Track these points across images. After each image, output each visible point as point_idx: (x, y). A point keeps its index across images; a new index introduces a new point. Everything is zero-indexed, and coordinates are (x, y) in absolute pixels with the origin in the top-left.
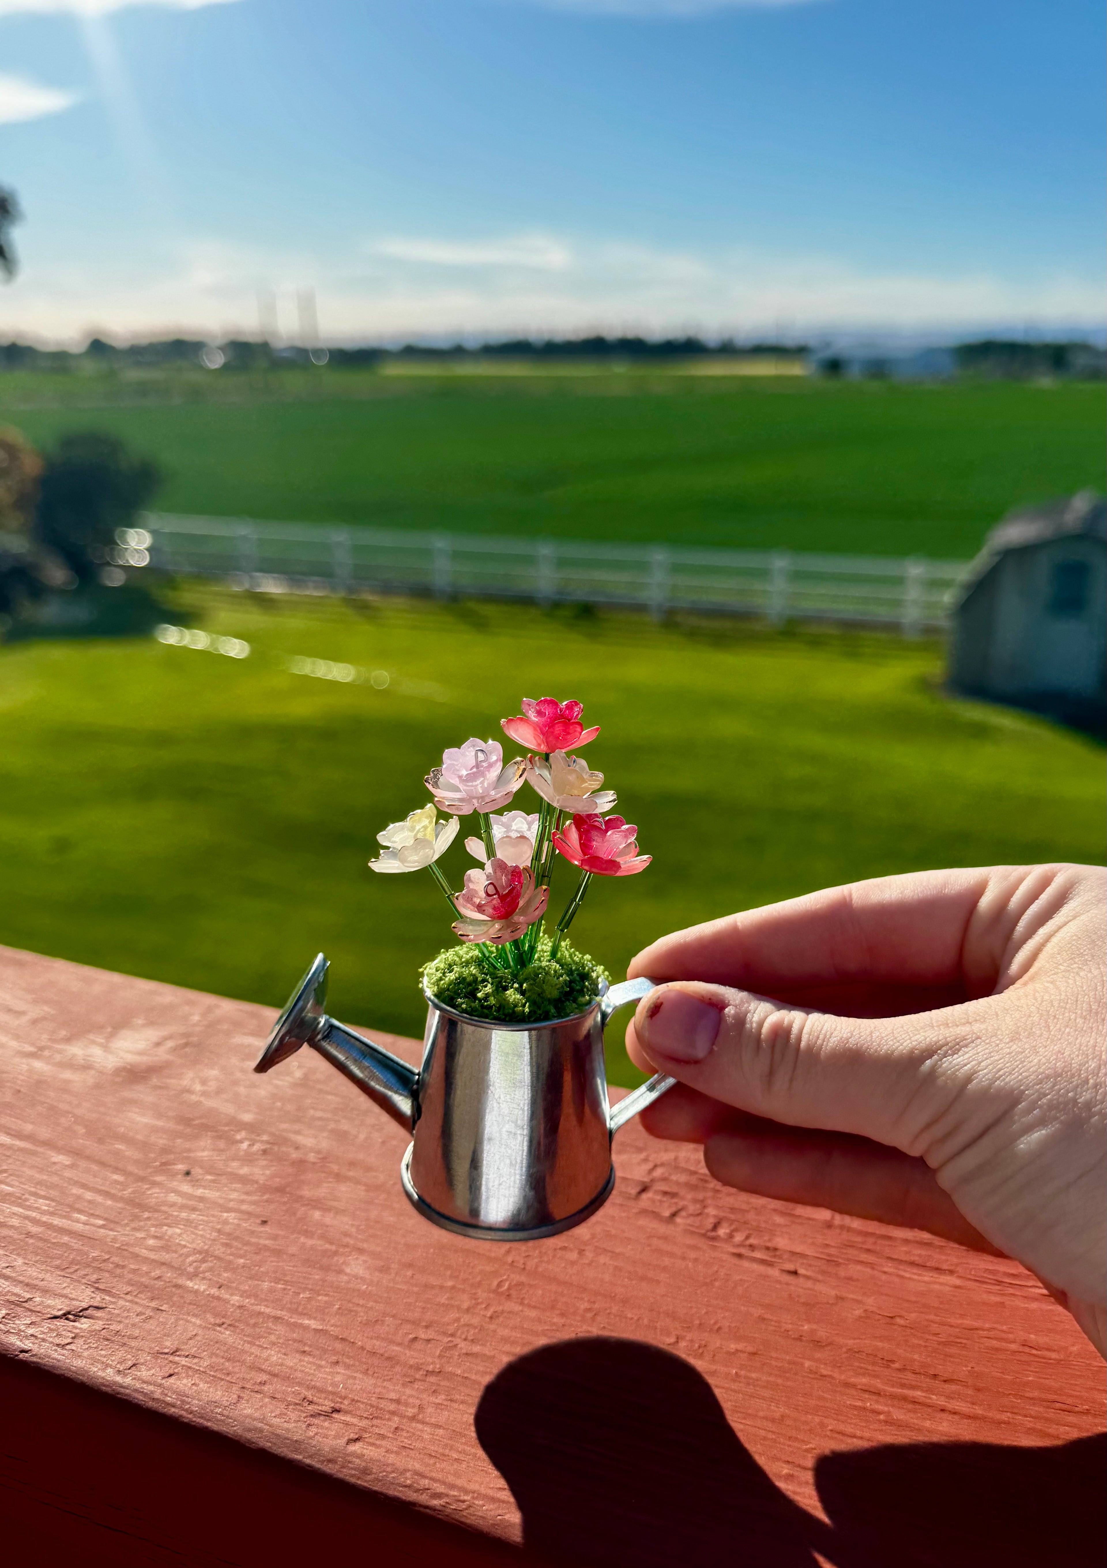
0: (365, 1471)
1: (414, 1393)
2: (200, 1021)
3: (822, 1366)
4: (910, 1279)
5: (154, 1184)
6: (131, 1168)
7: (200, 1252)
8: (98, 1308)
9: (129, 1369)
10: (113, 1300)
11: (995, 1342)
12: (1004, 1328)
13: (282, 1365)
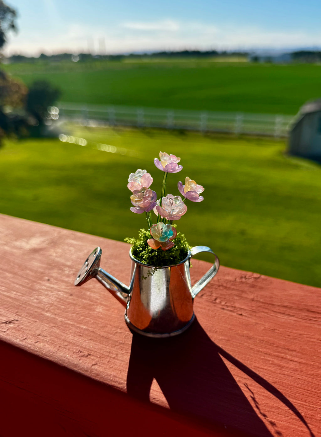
0: (98, 375)
1: (115, 350)
2: (57, 235)
3: (250, 345)
4: (280, 318)
5: (38, 283)
6: (31, 278)
7: (50, 304)
8: (17, 320)
9: (24, 340)
10: (21, 318)
11: (308, 339)
12: (311, 334)
13: (73, 340)
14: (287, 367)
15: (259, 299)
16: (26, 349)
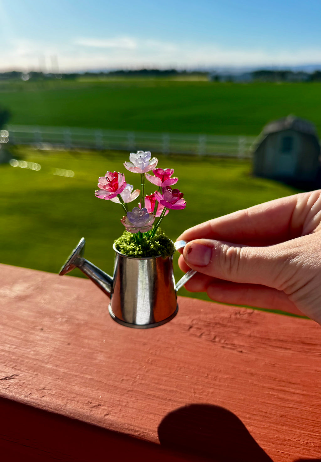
0: (111, 425)
1: (124, 398)
2: (41, 280)
3: (254, 381)
4: (277, 352)
5: (31, 334)
6: (23, 329)
7: (49, 355)
8: (17, 375)
9: (29, 395)
10: (21, 372)
11: (307, 370)
12: (309, 366)
13: (80, 391)
14: (291, 400)
15: (255, 334)
16: (33, 405)
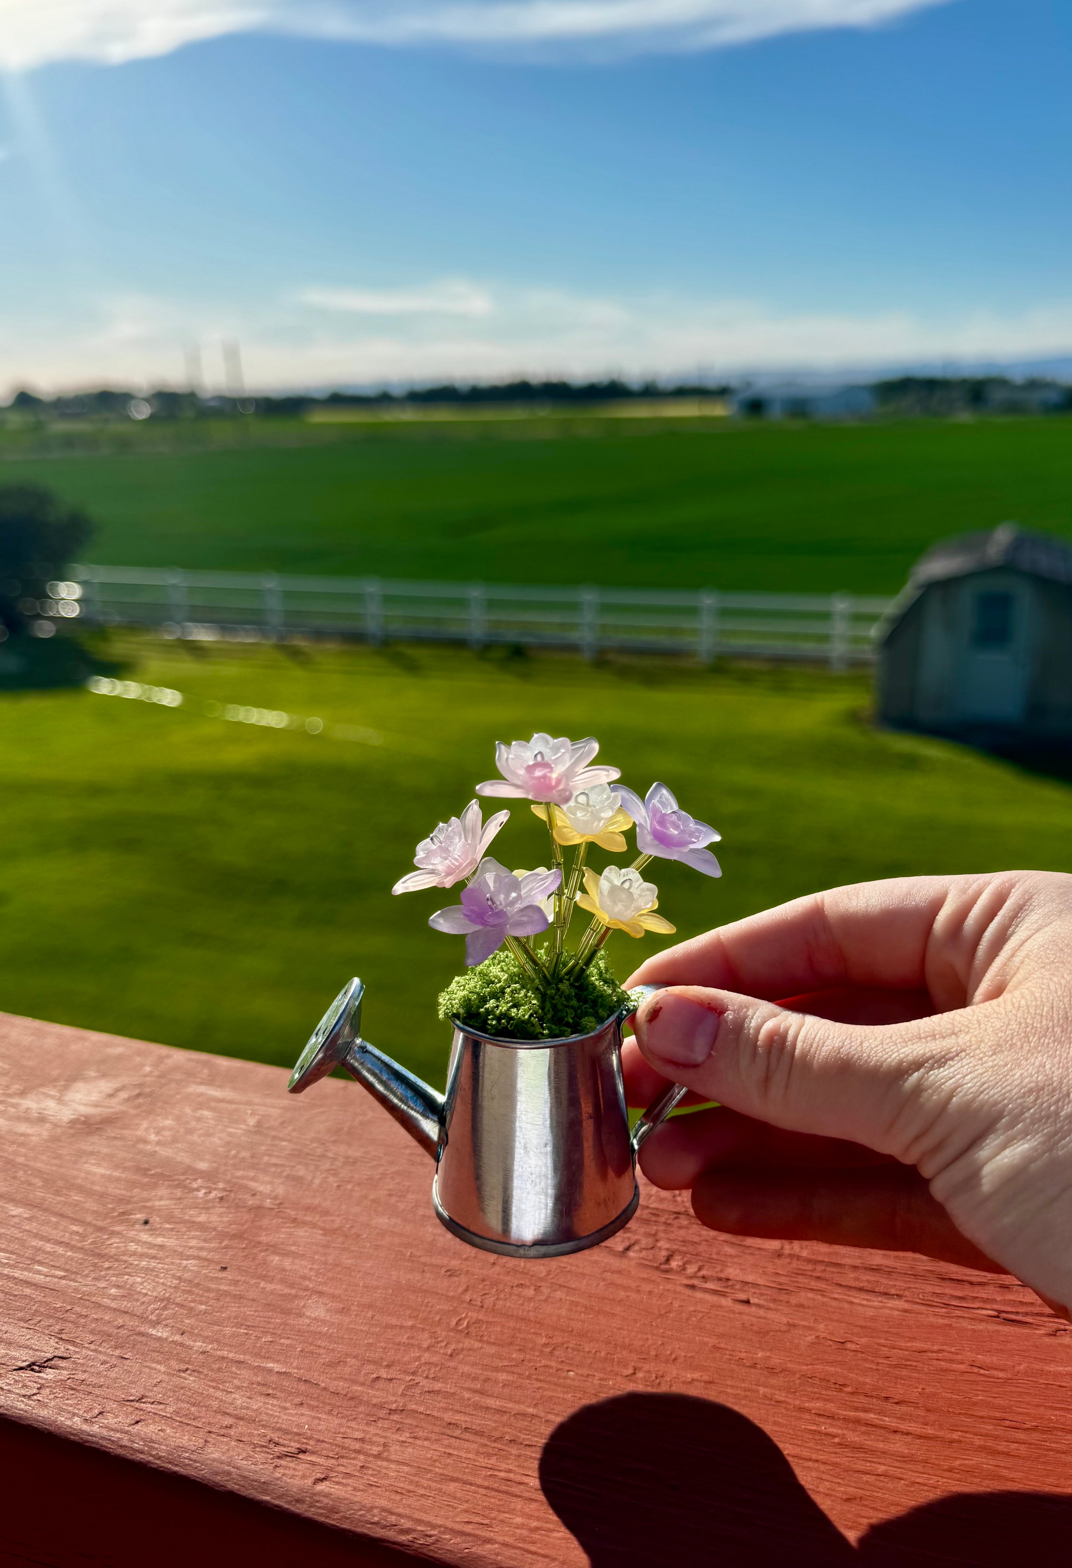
0: (333, 1510)
1: (378, 1432)
2: (151, 1072)
3: (777, 1392)
4: (860, 1304)
5: (113, 1233)
6: (89, 1219)
7: (162, 1300)
8: (62, 1358)
9: (96, 1417)
10: (77, 1350)
11: (943, 1363)
12: (953, 1350)
13: (248, 1408)
16: (106, 1447)
